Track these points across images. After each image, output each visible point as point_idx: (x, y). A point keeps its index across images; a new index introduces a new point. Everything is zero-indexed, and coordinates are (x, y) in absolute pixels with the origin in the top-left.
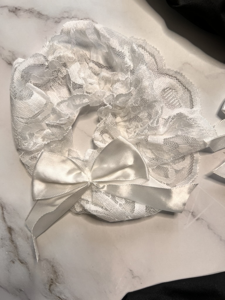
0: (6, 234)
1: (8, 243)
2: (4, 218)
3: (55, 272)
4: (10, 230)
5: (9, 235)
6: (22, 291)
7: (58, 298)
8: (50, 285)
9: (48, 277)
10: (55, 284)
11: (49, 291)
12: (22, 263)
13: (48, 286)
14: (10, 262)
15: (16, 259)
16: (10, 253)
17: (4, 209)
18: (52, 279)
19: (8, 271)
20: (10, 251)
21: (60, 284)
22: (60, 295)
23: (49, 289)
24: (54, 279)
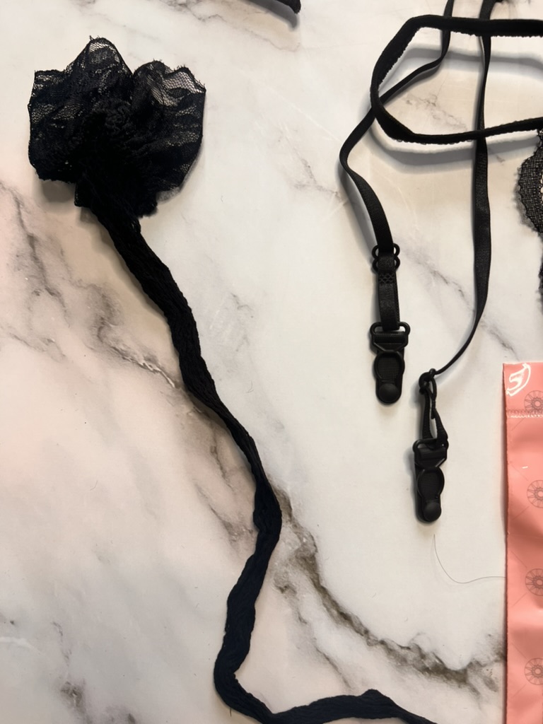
0: (24, 246)
1: (28, 261)
2: (21, 221)
3: (108, 306)
4: (32, 240)
5: (29, 249)
6: (52, 341)
7: (113, 350)
8: (100, 329)
9: (97, 315)
10: (109, 327)
11: (97, 338)
12: (52, 294)
13: (96, 329)
14: (32, 293)
15: (42, 288)
16: (31, 279)
17: (21, 206)
18: (102, 319)
19: (29, 308)
20: (32, 276)
21: (116, 325)
22: (117, 344)
23: (98, 336)
24: (106, 318)
